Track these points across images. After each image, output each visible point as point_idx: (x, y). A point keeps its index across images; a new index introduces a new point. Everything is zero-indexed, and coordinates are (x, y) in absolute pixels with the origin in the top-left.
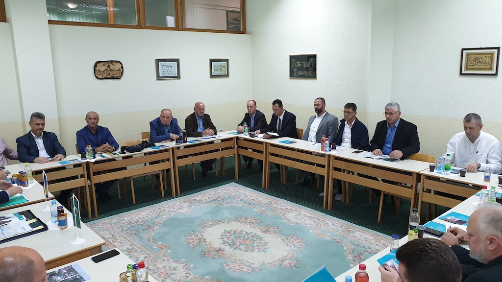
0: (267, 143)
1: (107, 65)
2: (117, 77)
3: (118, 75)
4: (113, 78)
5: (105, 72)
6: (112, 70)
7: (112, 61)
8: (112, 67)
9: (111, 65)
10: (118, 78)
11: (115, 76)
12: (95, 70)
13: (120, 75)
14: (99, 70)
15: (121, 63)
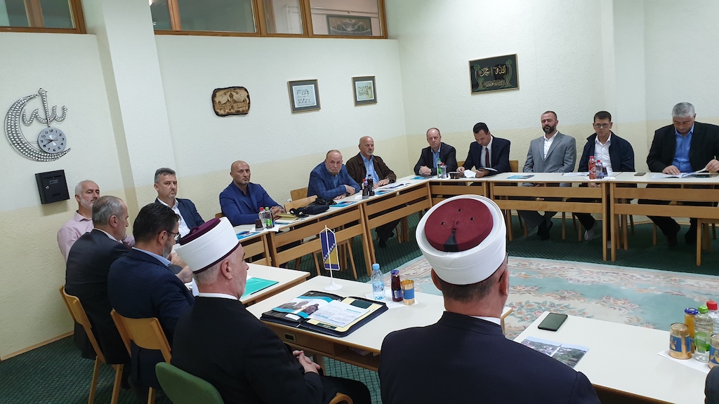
0: (488, 183)
1: (229, 93)
2: (243, 111)
3: (244, 108)
4: (238, 113)
5: (228, 104)
6: (235, 102)
7: (234, 88)
8: (236, 96)
9: (234, 94)
10: (245, 113)
11: (241, 109)
12: (213, 101)
13: (247, 108)
14: (219, 102)
15: (246, 90)
